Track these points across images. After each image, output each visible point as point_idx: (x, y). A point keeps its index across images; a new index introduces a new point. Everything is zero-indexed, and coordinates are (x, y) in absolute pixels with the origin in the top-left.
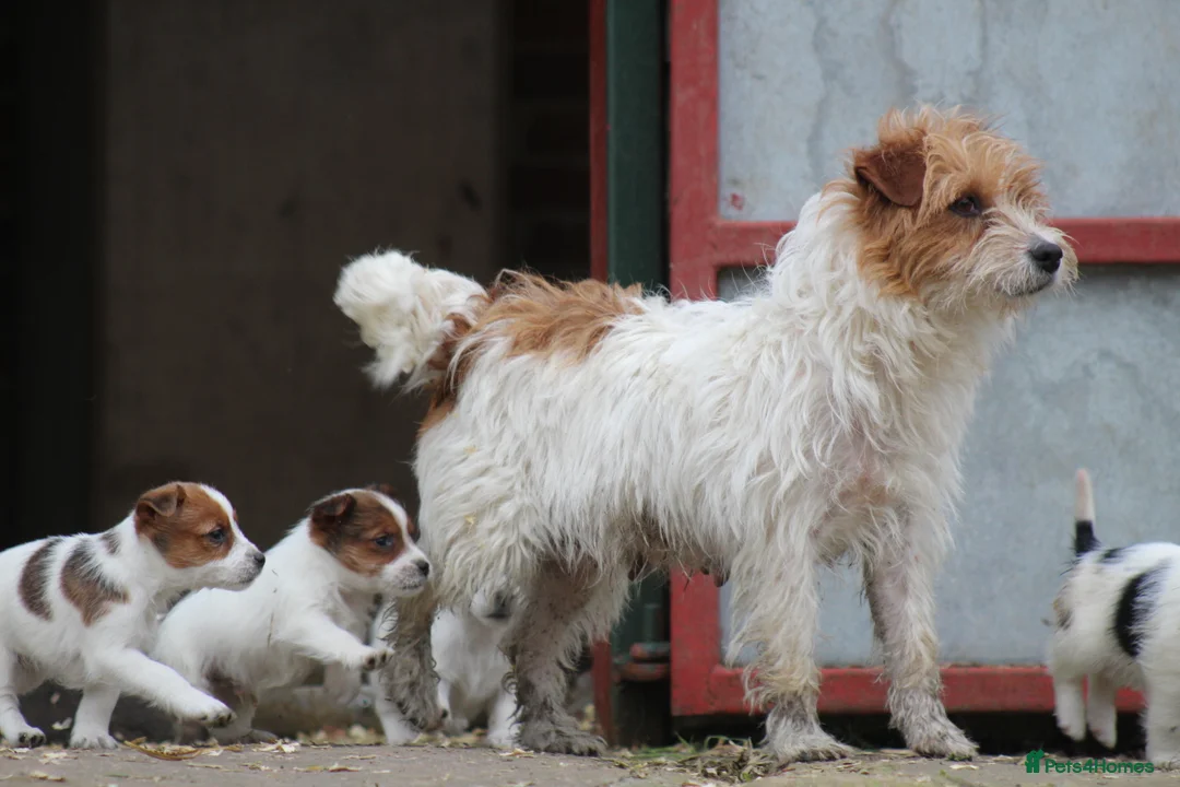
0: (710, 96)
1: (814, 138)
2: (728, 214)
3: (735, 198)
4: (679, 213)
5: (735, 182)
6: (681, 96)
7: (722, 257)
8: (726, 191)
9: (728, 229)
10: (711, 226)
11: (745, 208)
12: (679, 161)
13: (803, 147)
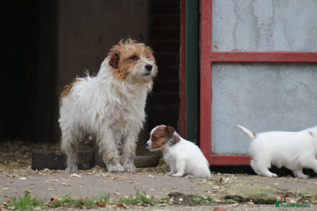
0: (210, 23)
1: (234, 32)
2: (214, 50)
3: (215, 46)
4: (203, 49)
5: (216, 42)
6: (203, 22)
7: (212, 60)
8: (213, 44)
9: (214, 53)
10: (210, 52)
11: (218, 48)
12: (203, 37)
13: (231, 34)
